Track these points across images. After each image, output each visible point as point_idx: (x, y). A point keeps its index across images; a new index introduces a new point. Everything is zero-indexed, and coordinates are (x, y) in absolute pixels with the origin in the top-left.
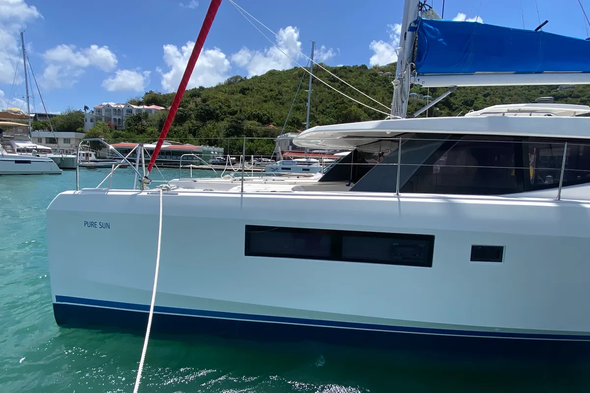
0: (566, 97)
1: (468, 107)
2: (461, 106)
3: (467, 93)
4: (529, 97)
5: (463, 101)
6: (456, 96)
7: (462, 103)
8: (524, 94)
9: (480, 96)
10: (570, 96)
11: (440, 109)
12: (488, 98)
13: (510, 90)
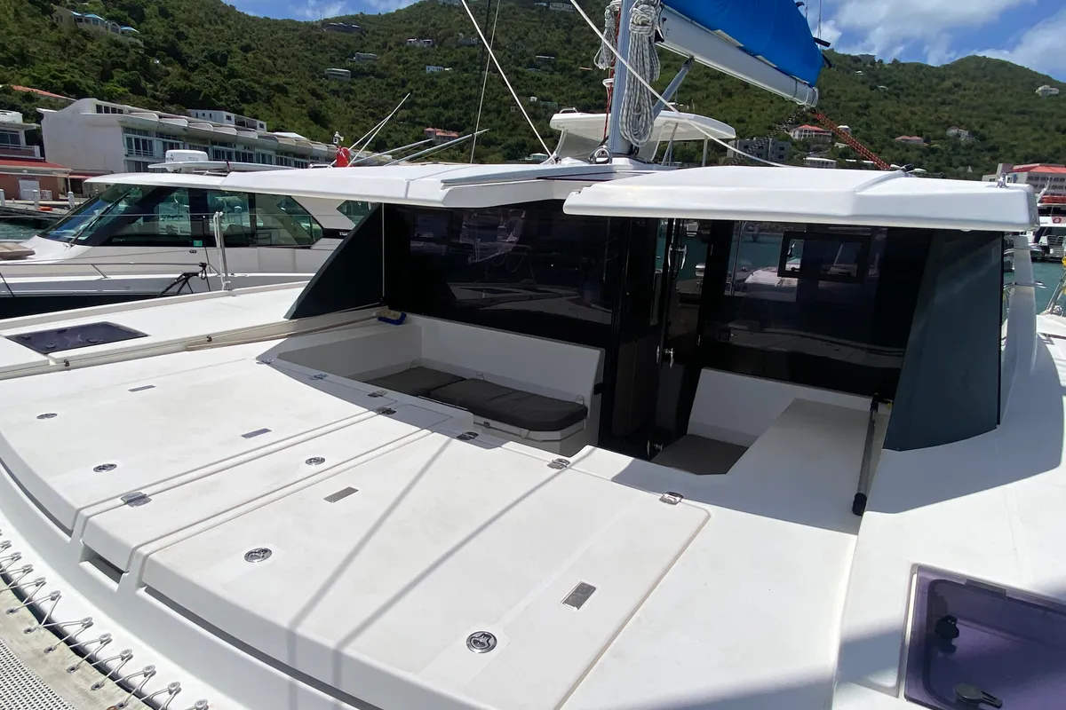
0: (368, 75)
1: (218, 68)
2: (205, 62)
3: (208, 37)
4: (314, 64)
5: (205, 54)
6: (189, 41)
7: (206, 57)
8: (306, 57)
9: (234, 47)
10: (372, 73)
11: (163, 63)
12: (250, 55)
13: (282, 46)
